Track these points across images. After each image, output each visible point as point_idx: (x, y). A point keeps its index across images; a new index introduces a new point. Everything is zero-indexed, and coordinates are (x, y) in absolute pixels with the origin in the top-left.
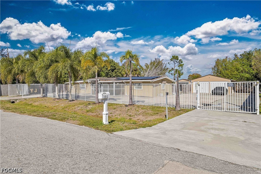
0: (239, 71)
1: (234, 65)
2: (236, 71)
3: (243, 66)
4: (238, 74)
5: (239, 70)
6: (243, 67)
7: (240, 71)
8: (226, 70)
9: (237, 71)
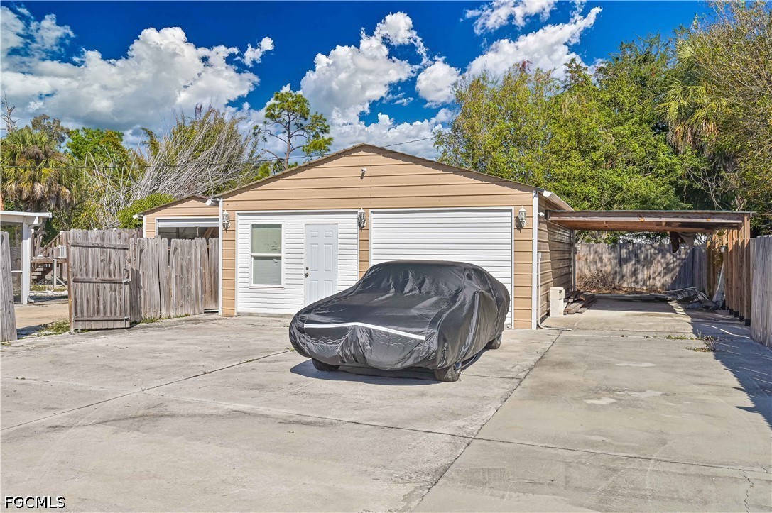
0: (594, 156)
1: (569, 114)
2: (578, 156)
3: (619, 124)
4: (590, 173)
5: (594, 149)
6: (618, 129)
7: (598, 153)
8: (519, 143)
9: (584, 153)
